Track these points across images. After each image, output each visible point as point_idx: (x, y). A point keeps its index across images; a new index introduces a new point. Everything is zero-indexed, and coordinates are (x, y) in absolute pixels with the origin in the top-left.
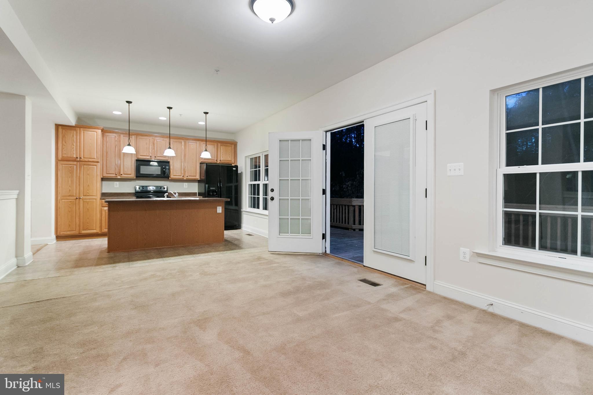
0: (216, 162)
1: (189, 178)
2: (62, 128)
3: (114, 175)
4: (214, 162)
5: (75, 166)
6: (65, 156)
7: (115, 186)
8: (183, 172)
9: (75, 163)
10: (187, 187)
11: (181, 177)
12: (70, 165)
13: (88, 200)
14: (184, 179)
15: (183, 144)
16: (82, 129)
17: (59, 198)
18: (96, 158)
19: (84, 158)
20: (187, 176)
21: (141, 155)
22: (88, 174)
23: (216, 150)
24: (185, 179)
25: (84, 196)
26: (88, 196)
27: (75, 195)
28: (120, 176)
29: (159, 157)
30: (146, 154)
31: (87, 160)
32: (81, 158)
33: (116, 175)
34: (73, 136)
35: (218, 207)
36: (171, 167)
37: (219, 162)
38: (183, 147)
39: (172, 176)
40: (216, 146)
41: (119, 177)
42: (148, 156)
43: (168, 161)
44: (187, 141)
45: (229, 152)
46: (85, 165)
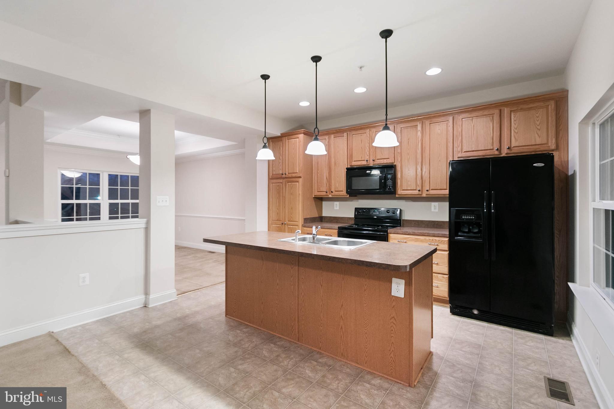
0: (497, 153)
1: (431, 193)
2: (272, 141)
3: (324, 193)
4: (492, 153)
5: (281, 184)
6: (274, 173)
7: (335, 208)
8: (419, 182)
9: (281, 181)
10: (437, 210)
11: (416, 192)
12: (278, 183)
13: (291, 226)
14: (422, 196)
15: (419, 128)
16: (286, 137)
17: (270, 222)
18: (298, 172)
19: (288, 173)
20: (427, 191)
21: (354, 161)
22: (292, 194)
23: (497, 126)
24: (424, 195)
25: (288, 221)
26: (291, 221)
27: (281, 220)
28: (331, 194)
29: (379, 160)
30: (362, 158)
31: (290, 176)
32: (285, 174)
33: (327, 192)
34: (280, 148)
35: (394, 280)
36: (399, 175)
37: (506, 152)
38: (419, 134)
39: (400, 192)
40: (496, 118)
41: (330, 196)
42: (364, 160)
43: (395, 164)
44: (427, 122)
45: (538, 123)
46: (289, 182)
